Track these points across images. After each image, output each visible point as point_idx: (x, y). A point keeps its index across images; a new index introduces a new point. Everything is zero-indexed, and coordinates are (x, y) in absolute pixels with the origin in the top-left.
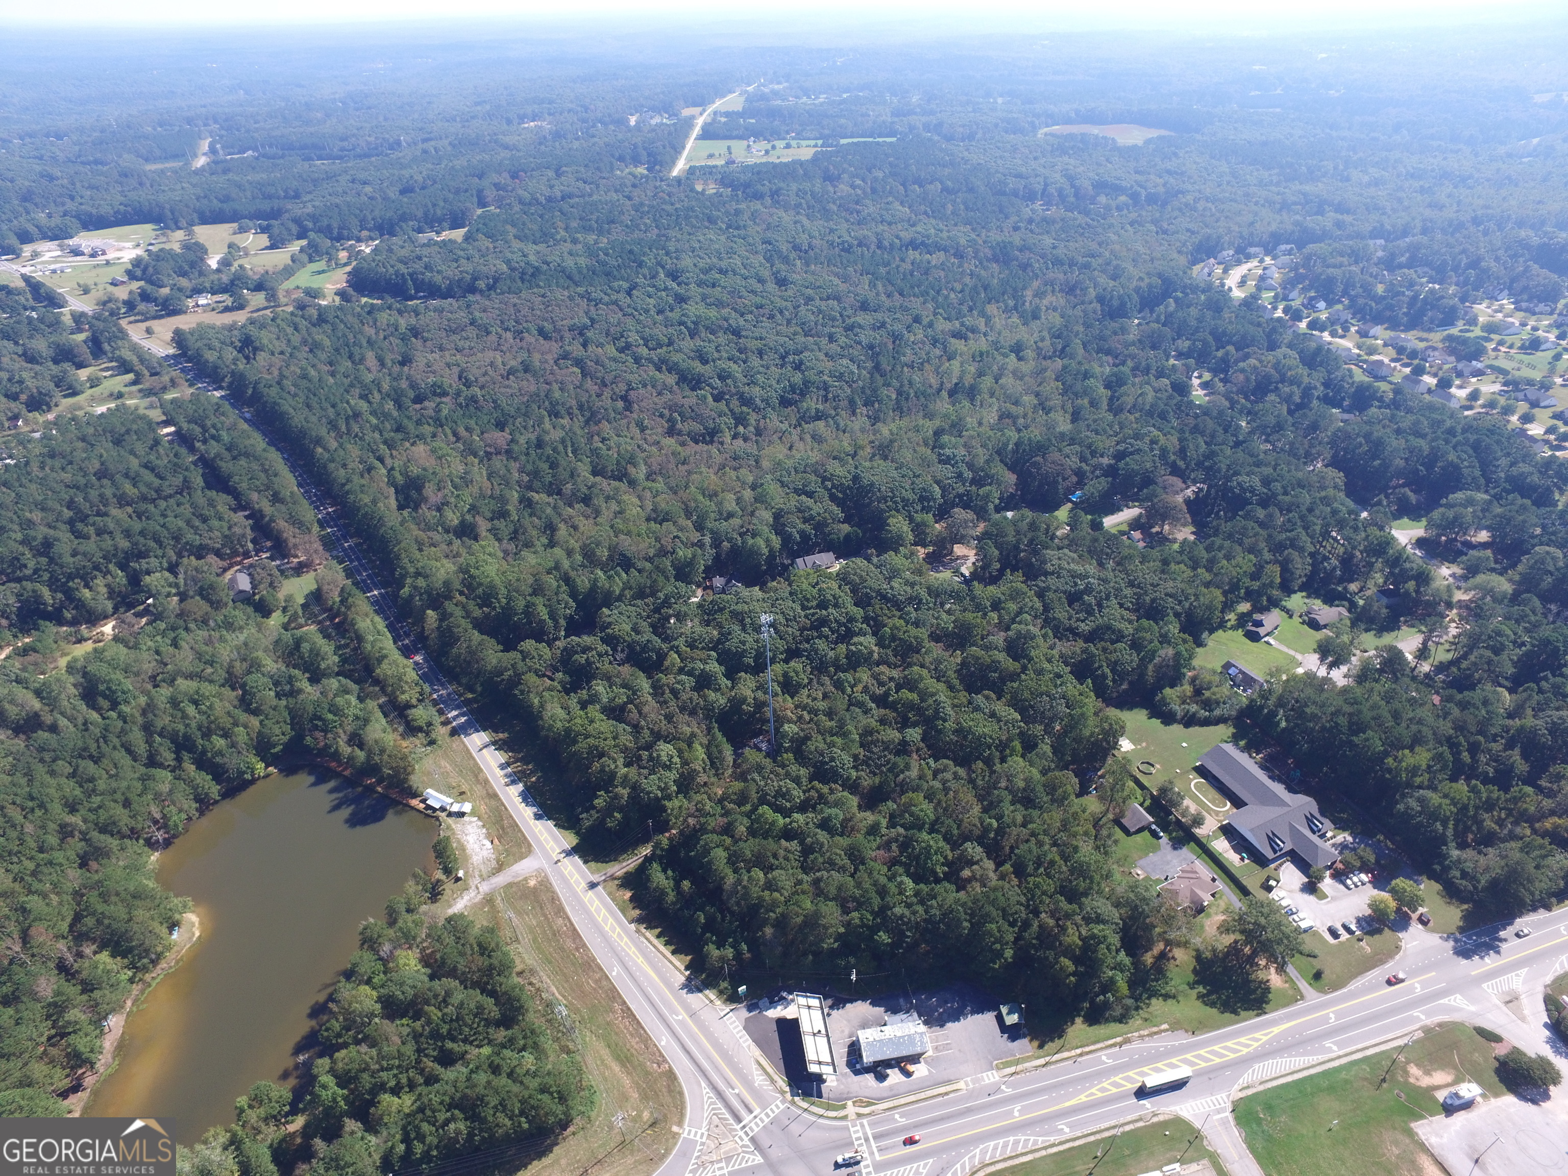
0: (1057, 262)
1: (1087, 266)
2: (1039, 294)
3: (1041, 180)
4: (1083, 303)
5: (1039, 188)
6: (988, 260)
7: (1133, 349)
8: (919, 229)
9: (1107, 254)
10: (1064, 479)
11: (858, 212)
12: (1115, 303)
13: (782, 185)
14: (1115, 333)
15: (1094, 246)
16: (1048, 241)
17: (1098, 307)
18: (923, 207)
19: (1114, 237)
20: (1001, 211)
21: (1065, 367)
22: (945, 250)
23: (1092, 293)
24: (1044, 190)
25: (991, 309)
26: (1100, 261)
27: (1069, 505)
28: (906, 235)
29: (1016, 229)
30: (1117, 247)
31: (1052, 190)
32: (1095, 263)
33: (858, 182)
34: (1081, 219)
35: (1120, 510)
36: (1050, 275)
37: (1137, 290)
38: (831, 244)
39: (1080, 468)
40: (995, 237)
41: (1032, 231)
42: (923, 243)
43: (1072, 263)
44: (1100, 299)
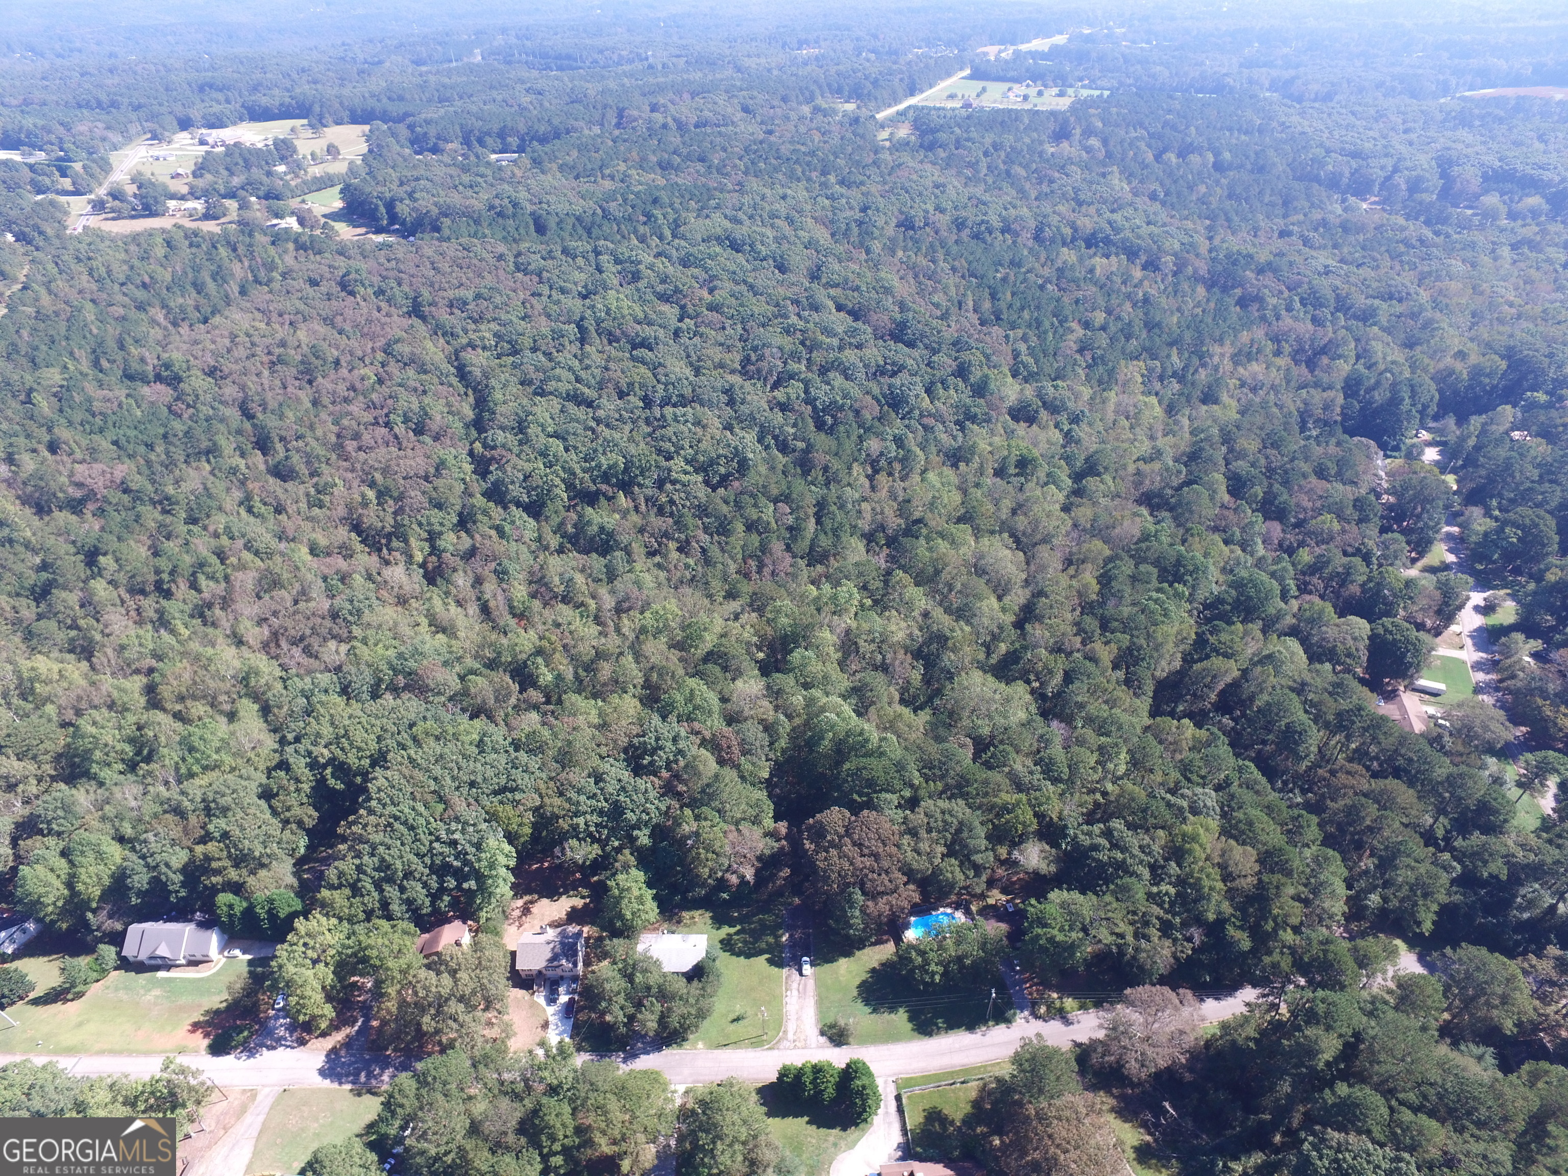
0: (1312, 300)
1: (1367, 317)
2: (1242, 357)
3: (1389, 163)
4: (1316, 385)
5: (1378, 174)
6: (1196, 278)
7: (1329, 522)
8: (1117, 217)
9: (1424, 296)
10: (872, 895)
11: (1051, 182)
12: (1380, 397)
13: (974, 135)
14: (1321, 473)
15: (1405, 280)
16: (1323, 259)
17: (1340, 400)
18: (1155, 186)
19: (1457, 266)
20: (1285, 204)
21: (1145, 537)
22: (1132, 253)
23: (1344, 368)
24: (1388, 178)
25: (1133, 371)
26: (1399, 308)
27: (887, 950)
28: (1086, 224)
29: (1283, 234)
30: (1454, 286)
31: (1400, 180)
32: (1385, 310)
33: (1094, 142)
34: (1415, 229)
35: (1001, 1016)
36: (1287, 321)
37: (1443, 378)
38: (960, 224)
39: (937, 871)
40: (1234, 243)
41: (1306, 242)
42: (1107, 241)
43: (1342, 305)
44: (1351, 387)
